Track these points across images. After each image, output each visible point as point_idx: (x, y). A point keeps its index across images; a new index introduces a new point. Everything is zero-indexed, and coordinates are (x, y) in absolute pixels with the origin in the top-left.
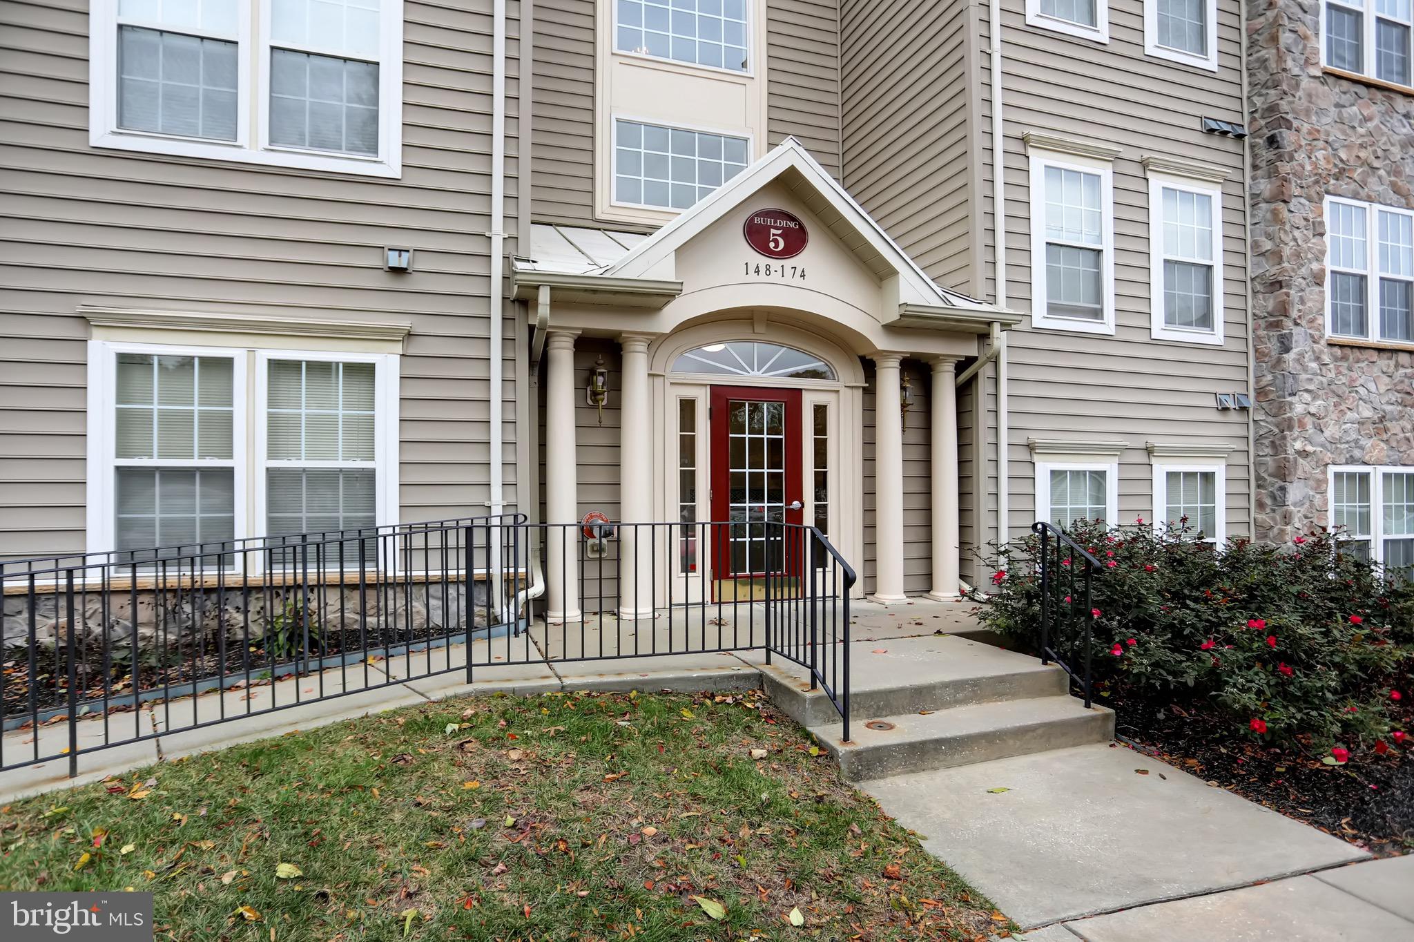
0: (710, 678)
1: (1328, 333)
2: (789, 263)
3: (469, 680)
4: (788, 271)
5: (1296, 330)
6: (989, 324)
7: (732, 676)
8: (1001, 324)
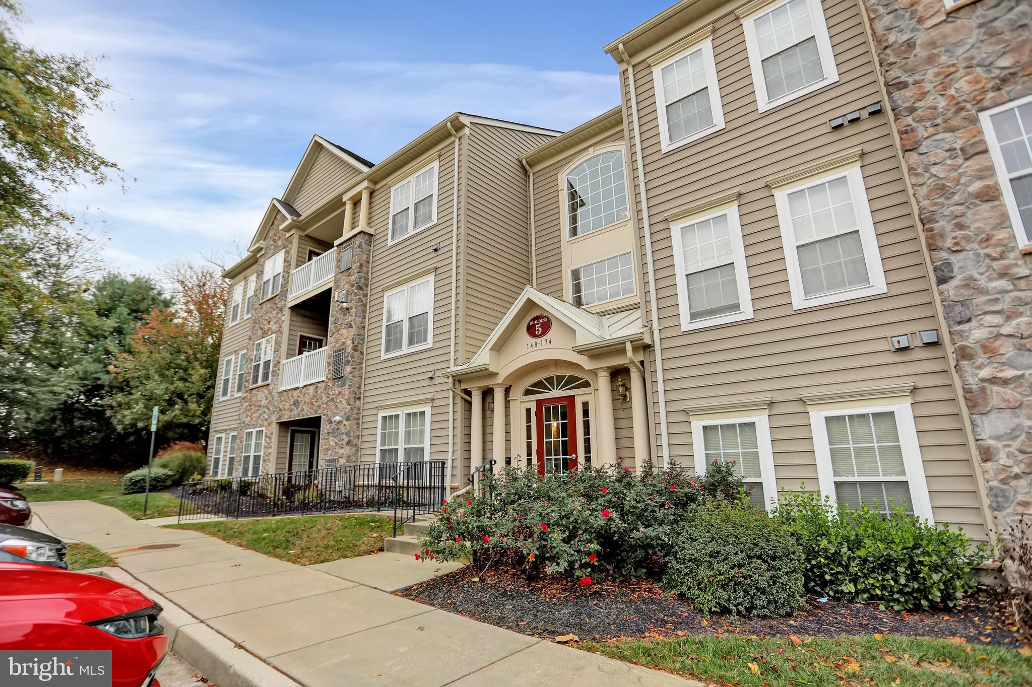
1: (1022, 243)
2: (544, 338)
4: (544, 342)
5: (953, 259)
6: (625, 343)
8: (631, 342)
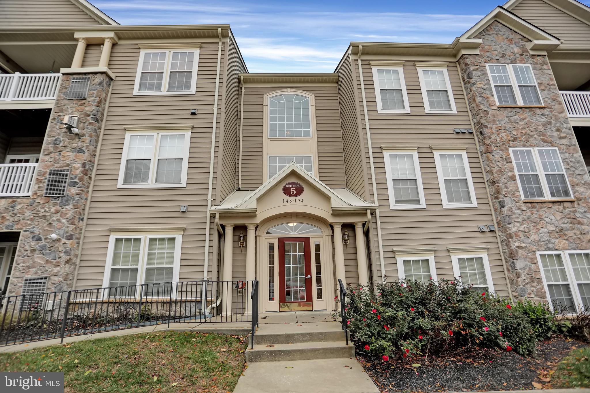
0: (235, 330)
1: (523, 198)
2: (297, 198)
3: (168, 328)
4: (297, 200)
5: (505, 199)
6: (366, 210)
7: (242, 330)
8: (370, 210)
